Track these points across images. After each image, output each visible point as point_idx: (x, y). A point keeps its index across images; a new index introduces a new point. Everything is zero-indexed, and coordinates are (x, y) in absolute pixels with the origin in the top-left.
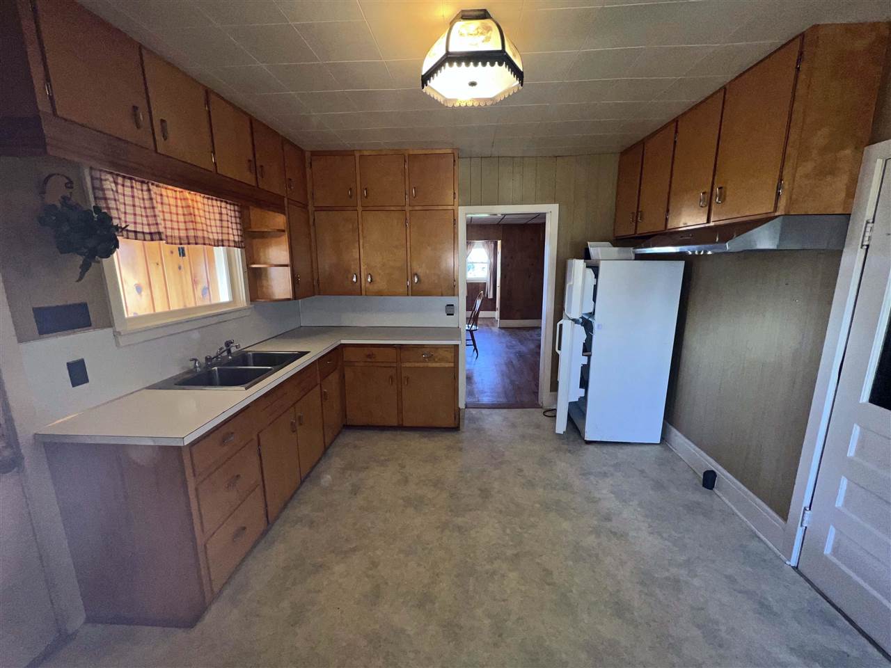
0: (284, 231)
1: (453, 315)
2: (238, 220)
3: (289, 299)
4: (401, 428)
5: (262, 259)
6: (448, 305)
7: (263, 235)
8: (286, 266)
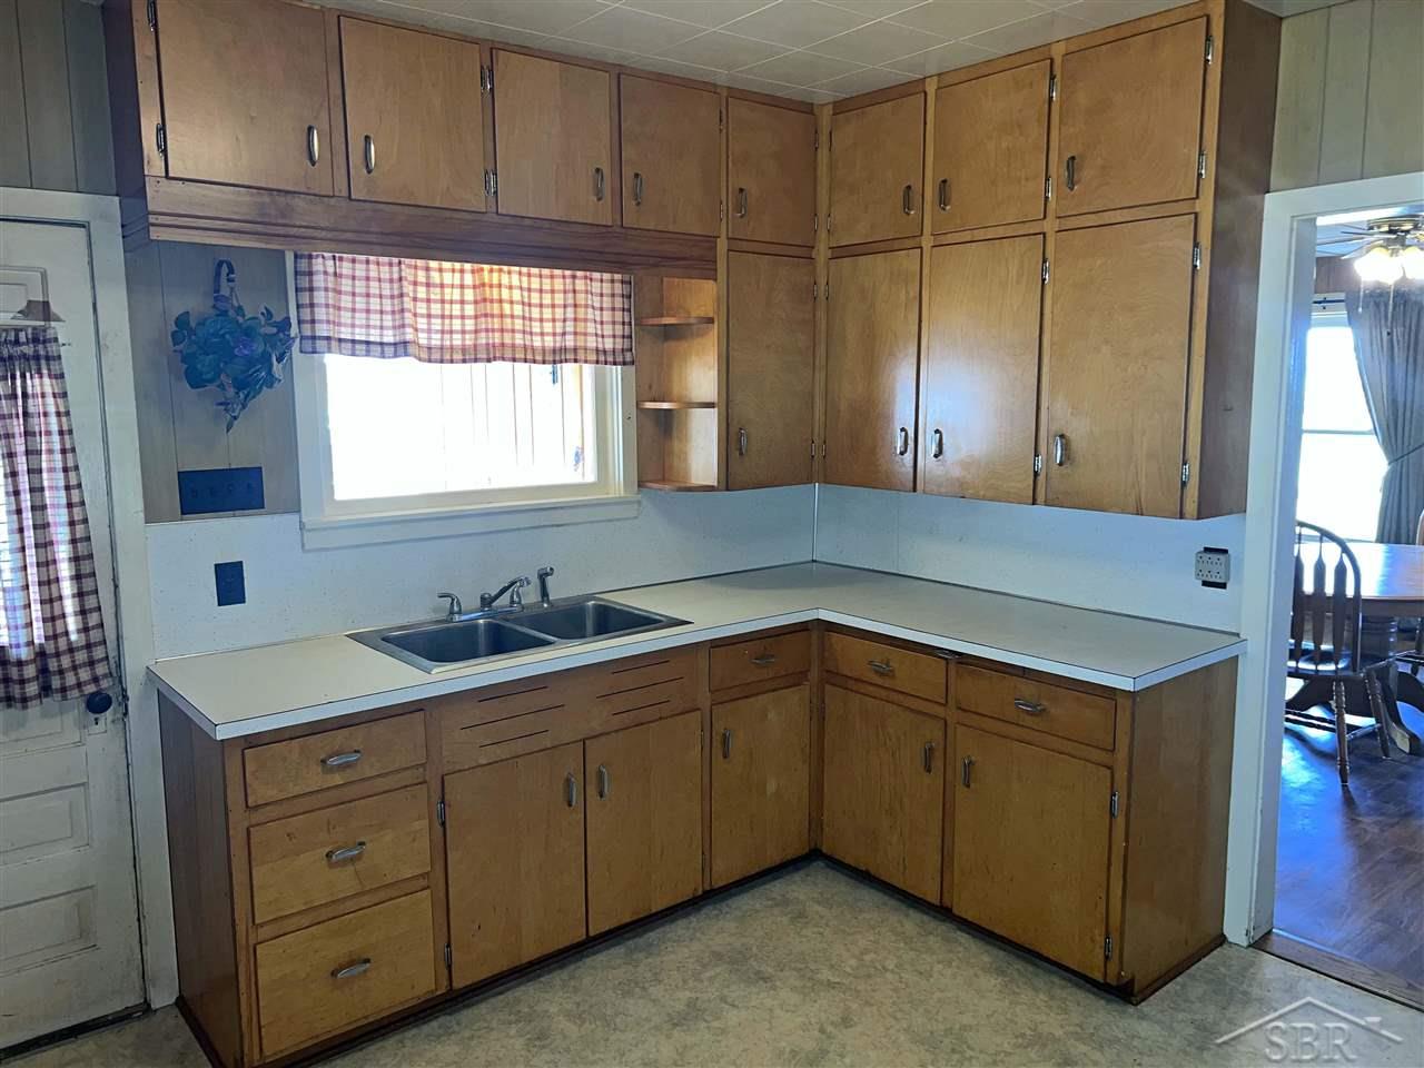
0: (711, 321)
1: (1223, 586)
2: (619, 302)
3: (710, 489)
4: (943, 912)
5: (676, 390)
6: (1207, 550)
7: (671, 333)
8: (710, 405)
